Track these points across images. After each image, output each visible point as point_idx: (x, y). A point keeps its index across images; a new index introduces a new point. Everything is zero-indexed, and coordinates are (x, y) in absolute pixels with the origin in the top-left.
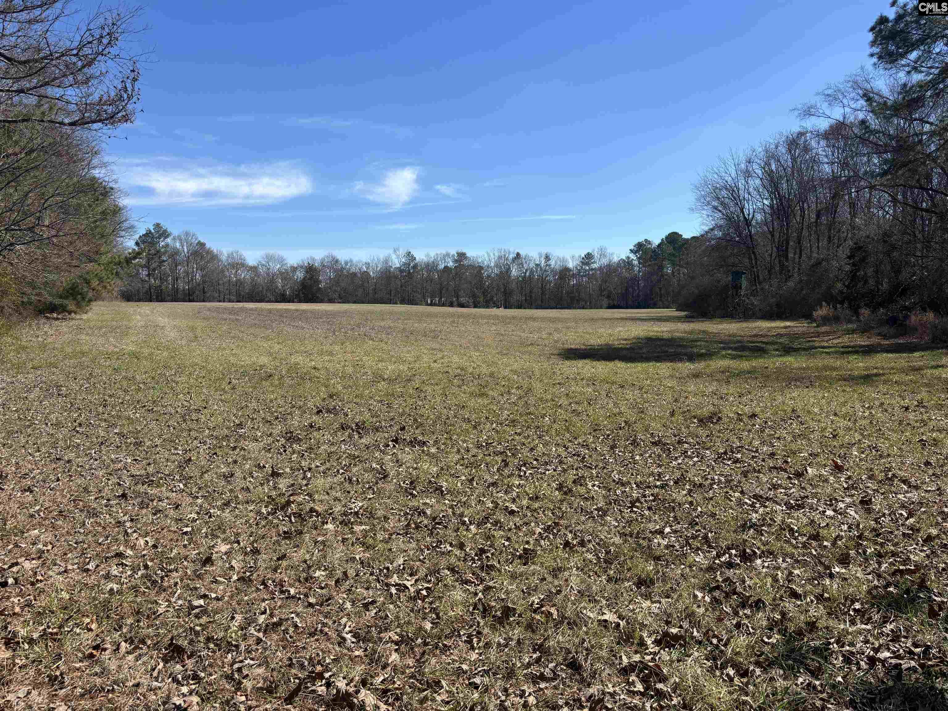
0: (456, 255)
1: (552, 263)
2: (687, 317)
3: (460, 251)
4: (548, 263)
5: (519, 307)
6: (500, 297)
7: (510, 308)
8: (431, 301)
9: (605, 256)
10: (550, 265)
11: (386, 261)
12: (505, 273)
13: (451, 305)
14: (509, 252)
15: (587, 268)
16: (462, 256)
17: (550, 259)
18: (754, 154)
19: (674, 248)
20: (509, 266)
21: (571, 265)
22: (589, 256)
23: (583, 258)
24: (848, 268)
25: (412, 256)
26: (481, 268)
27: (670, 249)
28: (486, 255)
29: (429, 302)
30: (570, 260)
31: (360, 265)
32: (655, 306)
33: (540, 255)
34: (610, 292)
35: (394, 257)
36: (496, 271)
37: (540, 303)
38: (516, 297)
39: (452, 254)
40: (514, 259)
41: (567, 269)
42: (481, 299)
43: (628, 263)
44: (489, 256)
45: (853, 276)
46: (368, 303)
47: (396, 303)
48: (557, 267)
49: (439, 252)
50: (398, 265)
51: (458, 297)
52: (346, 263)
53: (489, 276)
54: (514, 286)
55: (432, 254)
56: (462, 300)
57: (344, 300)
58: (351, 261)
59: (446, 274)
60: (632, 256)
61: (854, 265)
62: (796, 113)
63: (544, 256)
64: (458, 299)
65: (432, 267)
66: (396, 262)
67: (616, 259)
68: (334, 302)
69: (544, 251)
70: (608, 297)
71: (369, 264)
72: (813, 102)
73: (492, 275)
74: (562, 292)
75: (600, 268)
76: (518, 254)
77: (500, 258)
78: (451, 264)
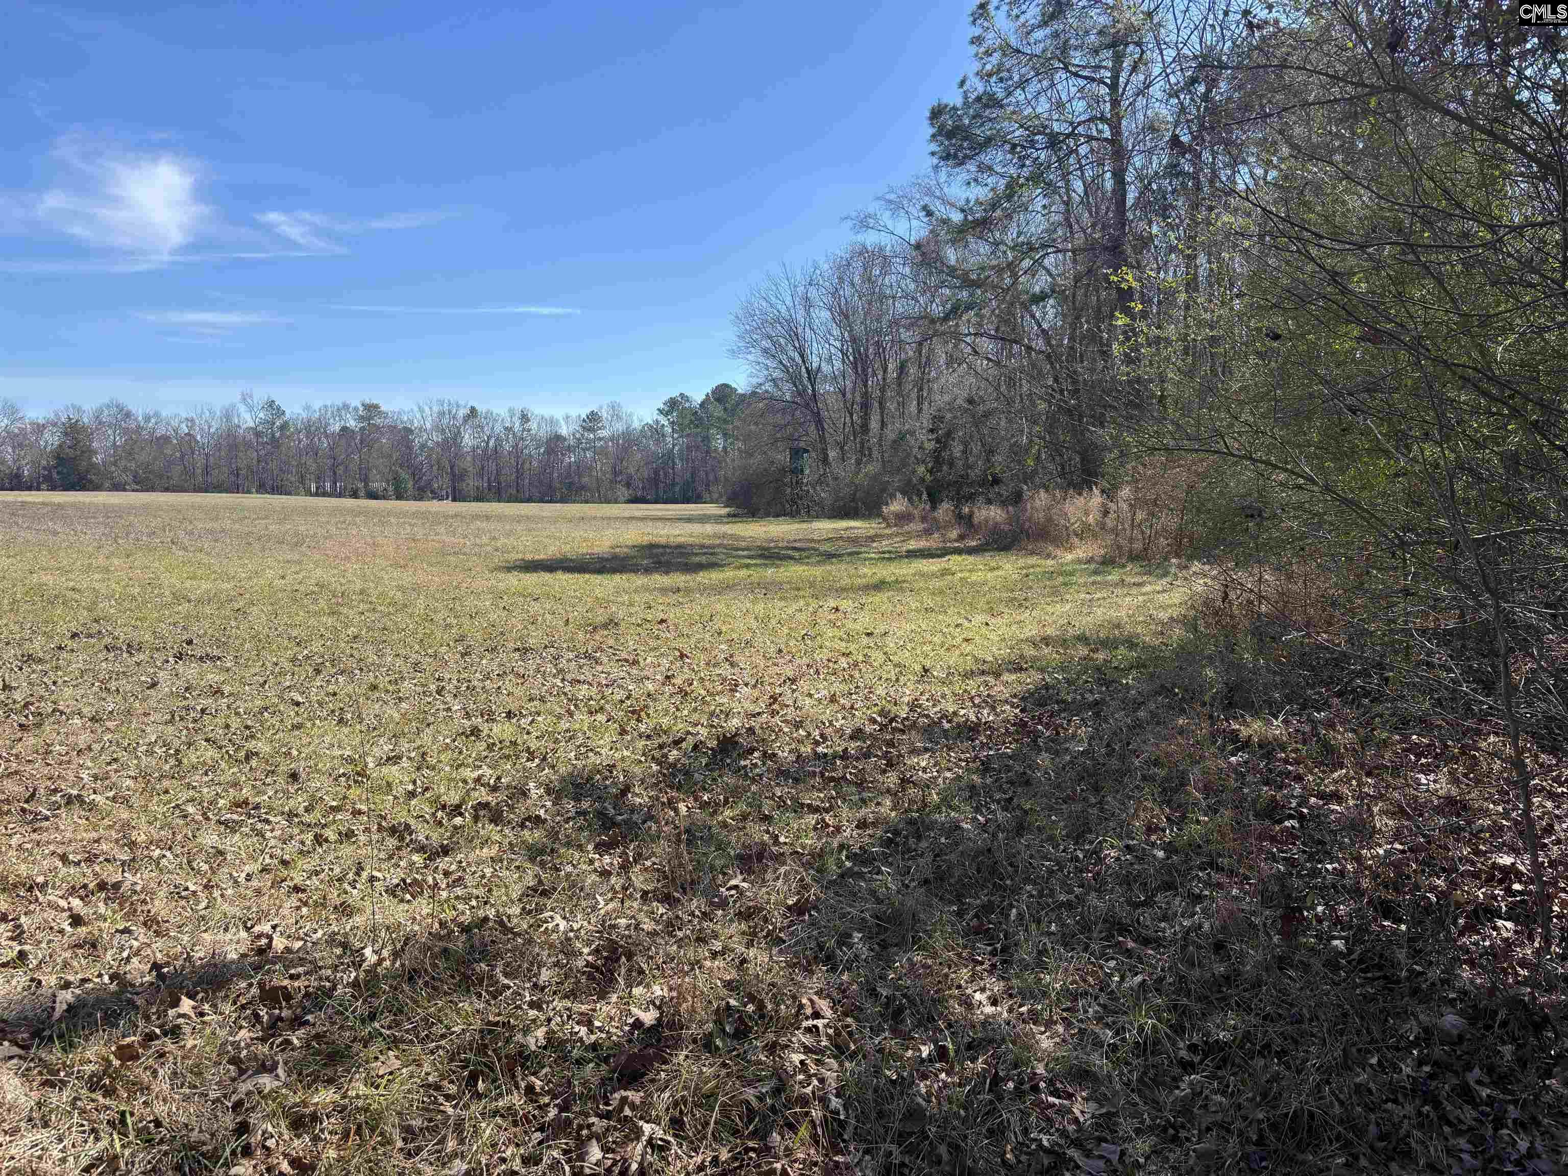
0: (361, 409)
1: (533, 425)
2: (729, 515)
3: (367, 401)
4: (526, 426)
5: (479, 499)
6: (443, 483)
7: (464, 499)
8: (317, 488)
9: (619, 418)
10: (529, 430)
11: (228, 415)
12: (451, 443)
13: (355, 495)
14: (458, 406)
15: (592, 436)
16: (371, 409)
17: (528, 420)
18: (818, 272)
19: (725, 409)
20: (458, 428)
21: (564, 431)
22: (593, 417)
23: (584, 421)
24: (930, 446)
25: (279, 408)
26: (409, 431)
27: (717, 411)
28: (416, 409)
29: (313, 489)
30: (563, 423)
31: (175, 423)
32: (698, 499)
33: (512, 412)
34: (630, 477)
35: (242, 408)
36: (437, 437)
37: (514, 492)
38: (471, 484)
39: (353, 405)
40: (467, 418)
41: (558, 438)
42: (410, 485)
43: (656, 431)
44: (421, 410)
45: (937, 458)
46: (195, 491)
47: (249, 492)
48: (542, 433)
49: (329, 403)
50: (252, 425)
51: (366, 480)
52: (147, 419)
53: (423, 446)
54: (467, 463)
55: (317, 405)
56: (375, 486)
57: (144, 484)
58: (157, 414)
59: (343, 442)
60: (664, 421)
61: (938, 441)
62: (850, 223)
63: (518, 415)
64: (366, 485)
65: (317, 429)
66: (247, 419)
67: (636, 425)
68: (125, 490)
69: (518, 406)
70: (628, 485)
71: (192, 420)
72: (871, 210)
73: (430, 443)
74: (551, 474)
75: (612, 439)
76: (473, 410)
77: (442, 414)
78: (352, 423)
